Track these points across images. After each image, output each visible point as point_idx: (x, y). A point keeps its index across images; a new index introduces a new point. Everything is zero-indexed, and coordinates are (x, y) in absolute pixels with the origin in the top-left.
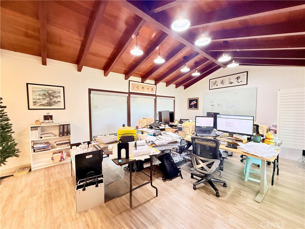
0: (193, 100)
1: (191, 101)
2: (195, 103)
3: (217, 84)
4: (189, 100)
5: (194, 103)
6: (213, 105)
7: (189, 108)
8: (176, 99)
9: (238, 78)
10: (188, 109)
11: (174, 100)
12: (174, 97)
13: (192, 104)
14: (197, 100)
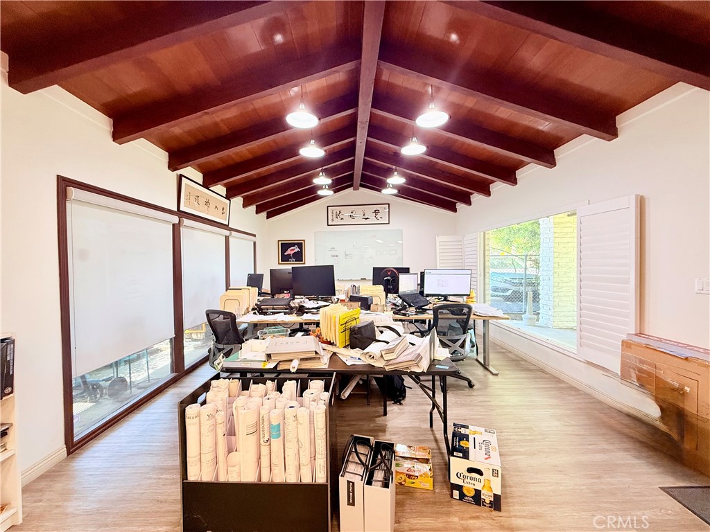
0: (293, 245)
1: (285, 246)
2: (296, 250)
3: (342, 216)
4: (280, 243)
5: (294, 250)
6: (336, 254)
7: (280, 262)
8: (257, 239)
9: (376, 212)
10: (279, 264)
11: (255, 243)
12: (255, 236)
13: (289, 252)
14: (300, 245)
